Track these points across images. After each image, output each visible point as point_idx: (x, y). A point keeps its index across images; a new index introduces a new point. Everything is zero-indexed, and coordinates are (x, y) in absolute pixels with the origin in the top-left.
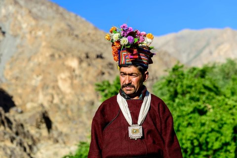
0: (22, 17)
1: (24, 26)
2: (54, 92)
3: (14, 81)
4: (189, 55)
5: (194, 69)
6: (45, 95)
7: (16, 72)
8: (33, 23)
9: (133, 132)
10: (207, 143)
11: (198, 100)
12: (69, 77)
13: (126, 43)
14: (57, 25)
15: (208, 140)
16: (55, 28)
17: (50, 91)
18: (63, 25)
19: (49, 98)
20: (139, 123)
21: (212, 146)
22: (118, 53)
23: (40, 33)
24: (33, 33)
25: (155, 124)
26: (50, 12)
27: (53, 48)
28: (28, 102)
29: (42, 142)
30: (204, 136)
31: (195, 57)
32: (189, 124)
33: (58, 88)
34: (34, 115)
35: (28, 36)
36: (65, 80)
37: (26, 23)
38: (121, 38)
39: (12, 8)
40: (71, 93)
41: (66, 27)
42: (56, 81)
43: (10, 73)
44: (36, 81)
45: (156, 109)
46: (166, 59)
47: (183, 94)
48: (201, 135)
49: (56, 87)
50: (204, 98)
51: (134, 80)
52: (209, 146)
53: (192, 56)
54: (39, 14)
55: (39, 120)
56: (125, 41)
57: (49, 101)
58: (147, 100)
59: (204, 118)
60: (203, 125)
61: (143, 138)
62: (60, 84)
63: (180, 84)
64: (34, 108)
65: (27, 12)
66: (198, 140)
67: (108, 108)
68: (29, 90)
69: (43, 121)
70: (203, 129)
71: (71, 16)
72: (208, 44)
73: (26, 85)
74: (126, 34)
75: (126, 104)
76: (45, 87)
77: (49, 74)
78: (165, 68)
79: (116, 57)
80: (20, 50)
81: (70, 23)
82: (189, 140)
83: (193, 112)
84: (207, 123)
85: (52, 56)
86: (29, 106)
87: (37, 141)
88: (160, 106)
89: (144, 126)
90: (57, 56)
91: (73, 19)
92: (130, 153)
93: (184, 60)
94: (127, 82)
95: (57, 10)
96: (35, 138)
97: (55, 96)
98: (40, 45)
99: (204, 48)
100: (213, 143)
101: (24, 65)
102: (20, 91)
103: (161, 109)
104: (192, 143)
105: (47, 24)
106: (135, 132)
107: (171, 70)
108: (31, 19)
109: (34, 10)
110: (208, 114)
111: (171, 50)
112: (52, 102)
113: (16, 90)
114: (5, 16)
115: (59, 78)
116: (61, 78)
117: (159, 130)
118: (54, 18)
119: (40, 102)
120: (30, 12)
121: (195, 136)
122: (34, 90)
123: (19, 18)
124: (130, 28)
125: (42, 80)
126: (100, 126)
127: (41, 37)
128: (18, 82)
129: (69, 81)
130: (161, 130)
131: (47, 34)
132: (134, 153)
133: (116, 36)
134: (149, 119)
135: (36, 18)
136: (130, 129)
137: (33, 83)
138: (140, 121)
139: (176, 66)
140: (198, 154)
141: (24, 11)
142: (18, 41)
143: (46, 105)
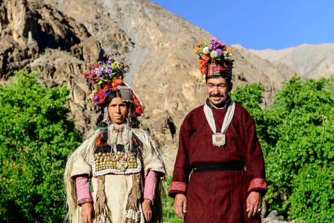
0: (150, 30)
1: (152, 38)
2: (178, 100)
3: (142, 89)
4: (306, 68)
5: (311, 81)
6: (170, 103)
7: (144, 80)
8: (161, 35)
9: (217, 140)
10: (322, 152)
11: (314, 111)
12: (193, 86)
13: (216, 56)
14: (183, 38)
15: (323, 149)
16: (181, 40)
17: (175, 99)
18: (188, 38)
19: (174, 105)
20: (222, 131)
21: (327, 156)
22: (206, 66)
23: (167, 45)
24: (161, 44)
25: (238, 132)
26: (177, 26)
27: (179, 59)
28: (154, 108)
29: (166, 146)
30: (319, 146)
31: (312, 70)
32: (305, 134)
33: (183, 95)
34: (160, 121)
35: (156, 47)
36: (189, 89)
37: (154, 36)
38: (210, 51)
39: (141, 21)
40: (194, 101)
41: (191, 40)
42: (181, 90)
43: (138, 82)
44: (162, 89)
45: (239, 118)
46: (284, 71)
47: (300, 105)
48: (315, 144)
49: (180, 96)
50: (320, 109)
51: (223, 90)
52: (325, 155)
53: (309, 69)
54: (167, 27)
55: (164, 126)
56: (214, 54)
57: (173, 108)
58: (231, 110)
59: (319, 128)
60: (319, 134)
61: (225, 145)
62: (184, 92)
63: (296, 95)
64: (160, 114)
65: (156, 24)
66: (313, 149)
67: (195, 117)
68: (155, 97)
69: (168, 126)
70: (318, 138)
71: (196, 30)
72: (325, 59)
73: (153, 92)
74: (215, 48)
75: (211, 113)
76: (170, 95)
77: (175, 83)
78: (283, 81)
79: (204, 70)
80: (148, 60)
81: (195, 36)
82: (304, 148)
83: (309, 122)
84: (323, 133)
85: (178, 66)
86: (155, 112)
87: (161, 144)
88: (243, 115)
89: (228, 135)
90: (182, 66)
91: (198, 32)
92: (214, 160)
93: (301, 72)
94: (216, 93)
95: (183, 23)
96: (159, 142)
97: (180, 104)
98: (167, 56)
99: (321, 61)
100: (328, 152)
101: (151, 74)
102: (147, 98)
103: (244, 118)
104: (307, 152)
105: (174, 36)
106: (219, 140)
107: (288, 82)
108: (159, 31)
109: (162, 23)
110: (324, 124)
111: (289, 63)
112: (176, 109)
113: (144, 97)
114: (134, 28)
115: (183, 86)
116: (185, 87)
117: (243, 139)
118: (180, 31)
119: (165, 109)
120: (158, 25)
121: (310, 145)
122: (160, 97)
123: (148, 30)
124: (219, 42)
125: (167, 88)
126: (187, 134)
127: (168, 49)
128: (145, 90)
129: (193, 90)
130: (244, 138)
131: (173, 46)
132: (217, 160)
133: (205, 50)
134: (233, 128)
135: (163, 31)
136: (214, 137)
137: (160, 91)
138: (223, 129)
139: (293, 78)
140: (313, 162)
141: (152, 24)
142: (147, 51)
143: (171, 111)
